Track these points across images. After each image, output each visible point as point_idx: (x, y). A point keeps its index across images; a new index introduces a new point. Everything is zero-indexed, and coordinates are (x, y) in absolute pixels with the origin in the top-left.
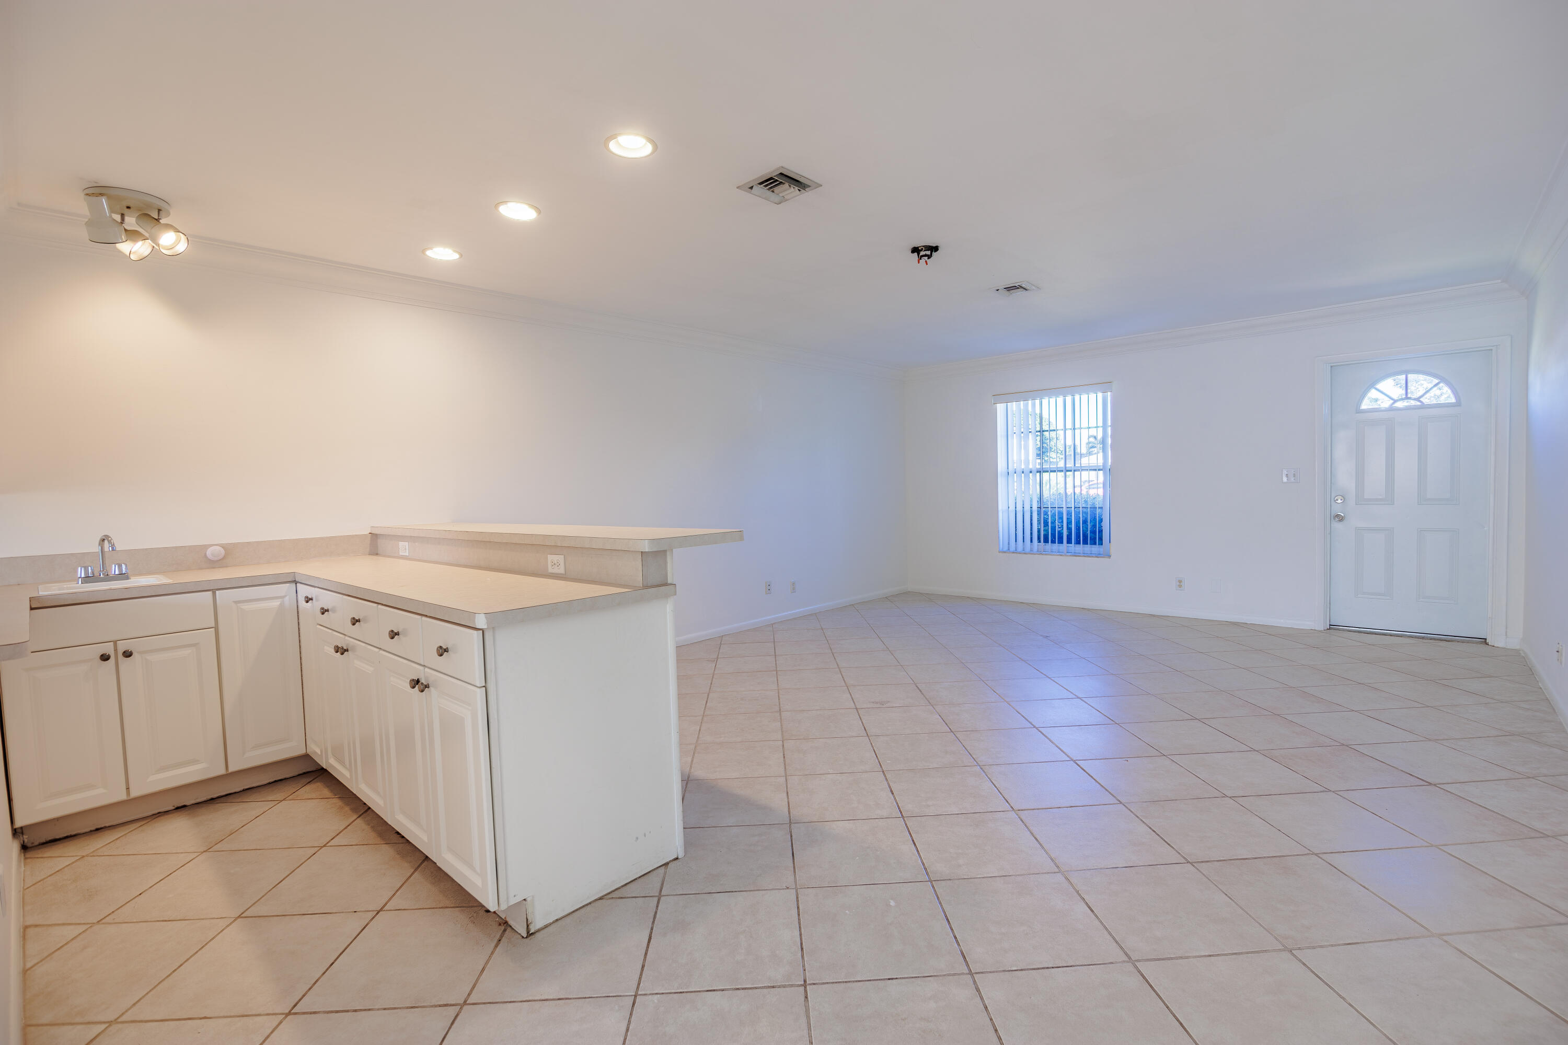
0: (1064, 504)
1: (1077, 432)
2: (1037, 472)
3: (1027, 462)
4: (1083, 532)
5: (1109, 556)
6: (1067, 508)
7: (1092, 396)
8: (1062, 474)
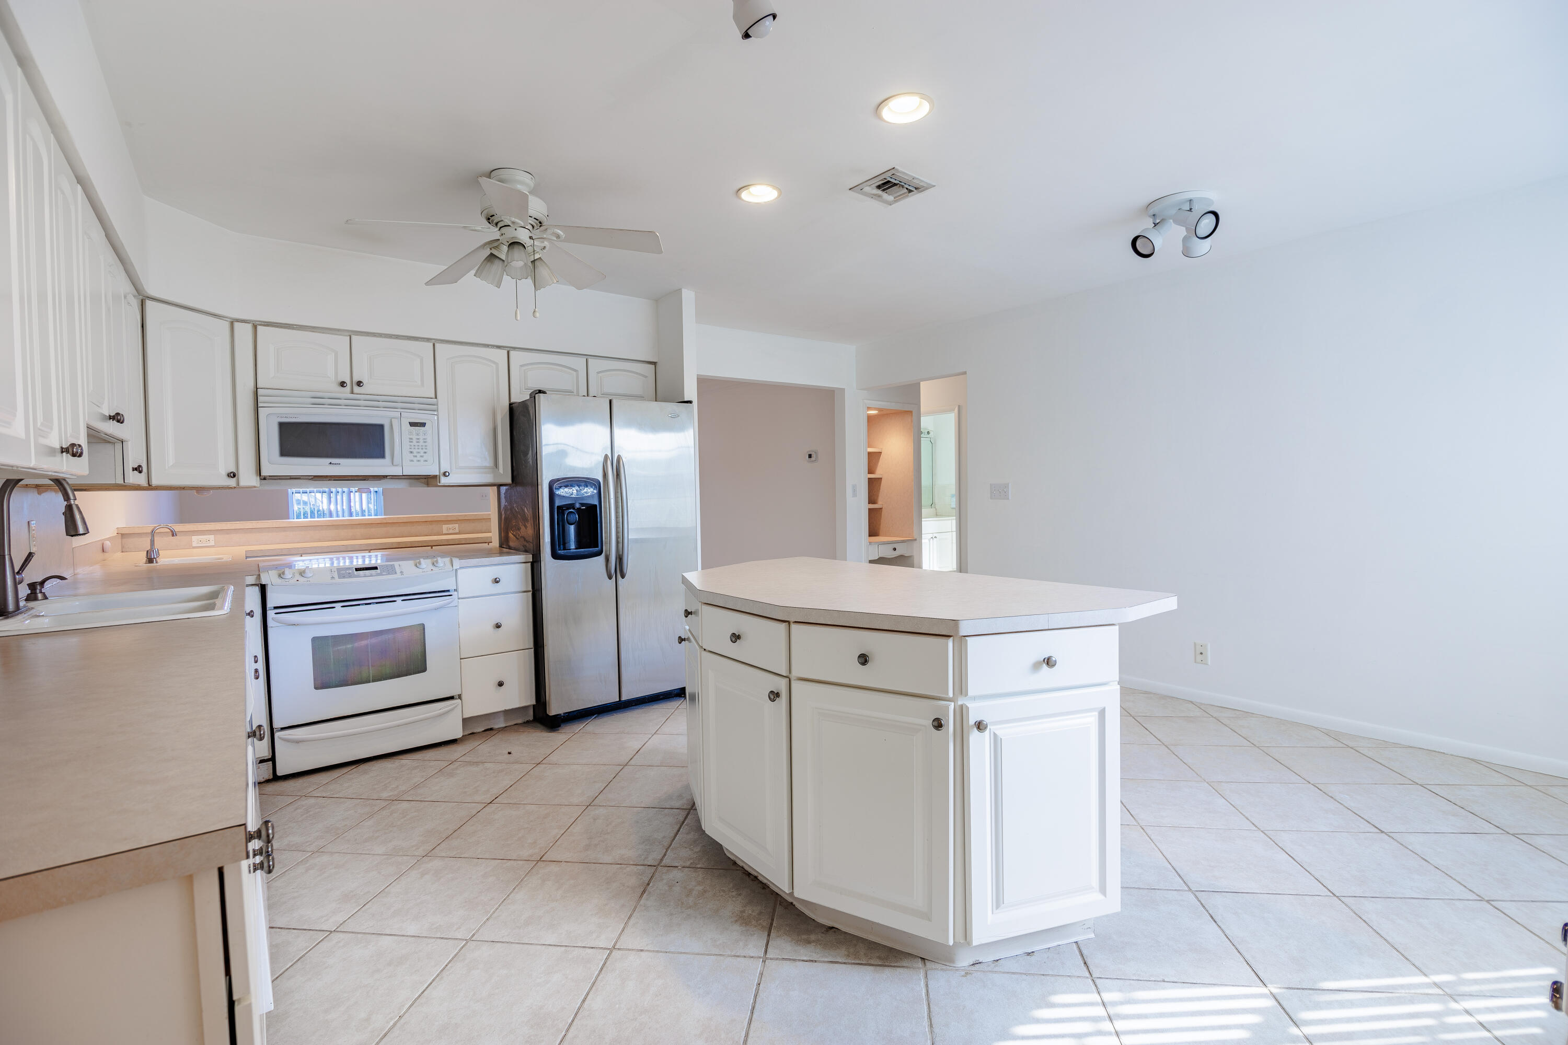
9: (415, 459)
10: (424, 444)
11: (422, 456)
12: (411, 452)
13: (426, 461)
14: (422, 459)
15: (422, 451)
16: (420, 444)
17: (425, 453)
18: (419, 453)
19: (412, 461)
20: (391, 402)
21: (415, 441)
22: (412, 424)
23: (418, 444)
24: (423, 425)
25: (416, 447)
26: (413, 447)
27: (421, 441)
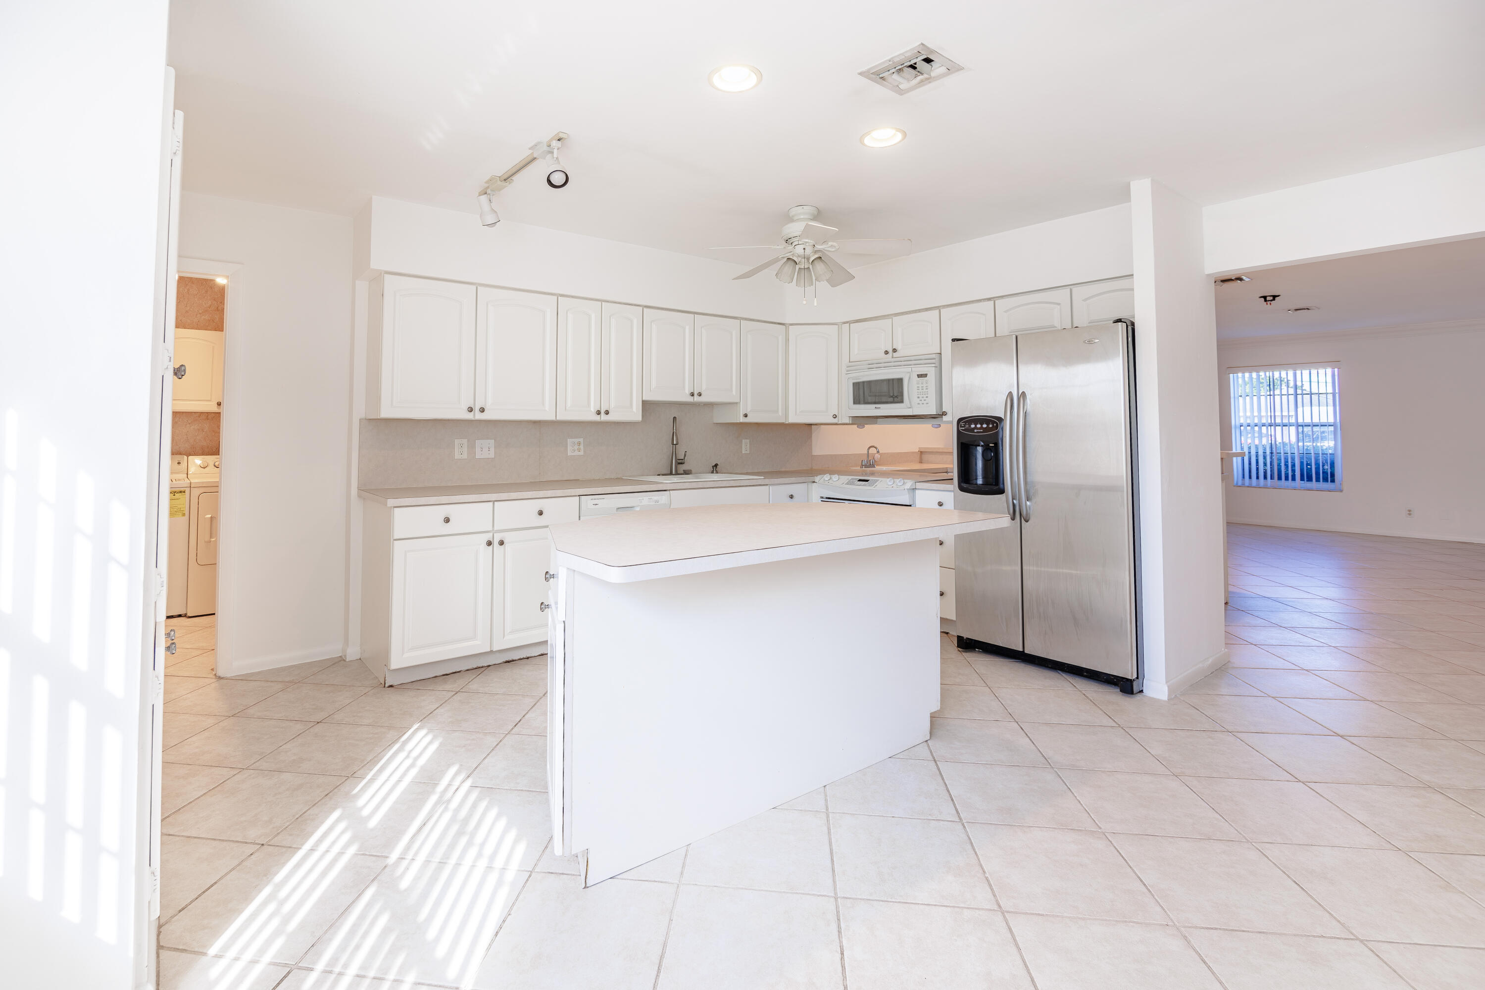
0: (1282, 450)
1: (1299, 397)
2: (1269, 426)
3: (1260, 417)
4: (1307, 474)
5: (1341, 491)
6: (1285, 453)
7: (1322, 371)
8: (1280, 428)
9: (920, 402)
10: (927, 390)
11: (925, 400)
12: (918, 397)
13: (927, 403)
14: (925, 402)
15: (925, 396)
16: (924, 391)
17: (927, 397)
18: (923, 397)
19: (919, 404)
20: (909, 361)
21: (920, 388)
22: (920, 376)
23: (922, 391)
24: (925, 375)
25: (922, 393)
26: (919, 393)
27: (925, 388)
